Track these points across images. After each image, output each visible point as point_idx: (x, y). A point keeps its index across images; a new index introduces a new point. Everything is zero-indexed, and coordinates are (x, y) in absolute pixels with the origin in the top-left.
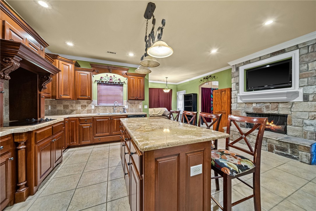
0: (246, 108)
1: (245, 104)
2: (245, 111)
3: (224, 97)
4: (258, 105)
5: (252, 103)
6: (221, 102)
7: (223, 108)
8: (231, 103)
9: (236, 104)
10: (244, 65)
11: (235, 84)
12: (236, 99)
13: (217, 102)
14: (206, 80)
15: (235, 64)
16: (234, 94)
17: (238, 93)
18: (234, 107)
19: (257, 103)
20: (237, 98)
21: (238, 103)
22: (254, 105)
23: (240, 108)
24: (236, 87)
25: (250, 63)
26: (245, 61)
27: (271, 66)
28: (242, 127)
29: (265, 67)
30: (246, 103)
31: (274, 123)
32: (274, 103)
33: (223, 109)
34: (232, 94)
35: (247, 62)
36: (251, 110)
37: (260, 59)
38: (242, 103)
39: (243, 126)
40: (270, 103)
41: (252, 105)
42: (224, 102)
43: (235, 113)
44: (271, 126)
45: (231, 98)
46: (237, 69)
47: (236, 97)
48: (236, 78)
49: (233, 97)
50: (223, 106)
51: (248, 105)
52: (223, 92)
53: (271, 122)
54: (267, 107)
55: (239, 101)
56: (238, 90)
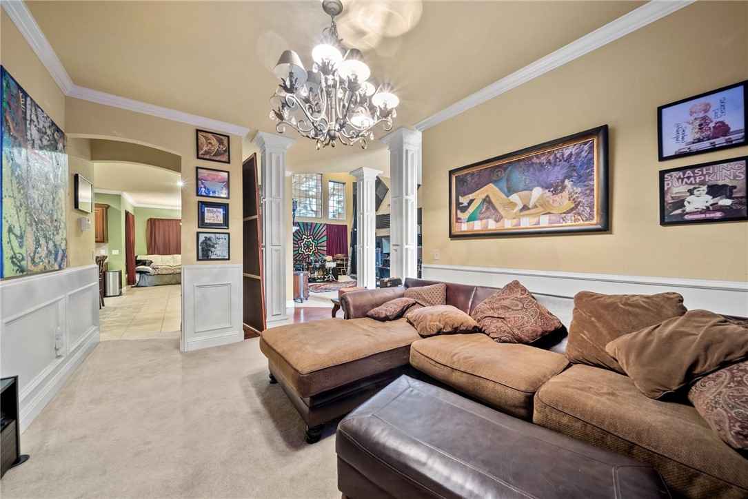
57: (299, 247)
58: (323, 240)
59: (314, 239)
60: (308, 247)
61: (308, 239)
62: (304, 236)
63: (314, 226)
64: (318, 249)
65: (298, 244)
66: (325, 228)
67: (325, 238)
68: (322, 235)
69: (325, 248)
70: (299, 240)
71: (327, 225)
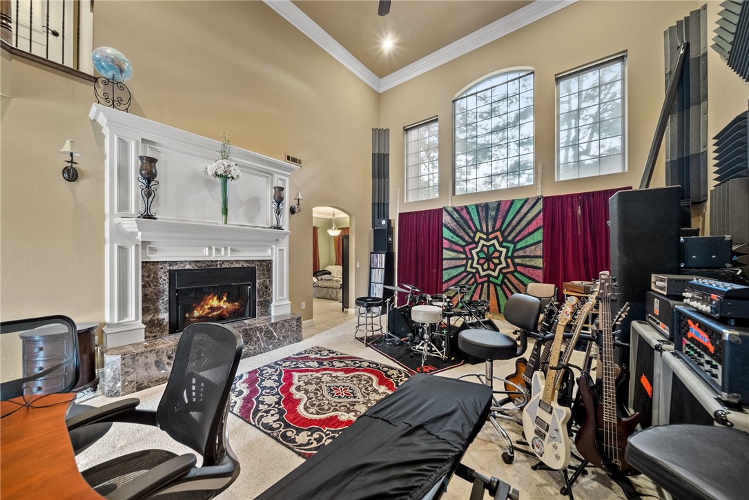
57: (467, 259)
58: (530, 240)
59: (505, 240)
60: (489, 258)
61: (488, 240)
62: (479, 235)
63: (503, 208)
64: (515, 265)
65: (465, 253)
66: (539, 206)
67: (539, 236)
68: (531, 229)
69: (539, 263)
70: (468, 244)
71: (546, 199)
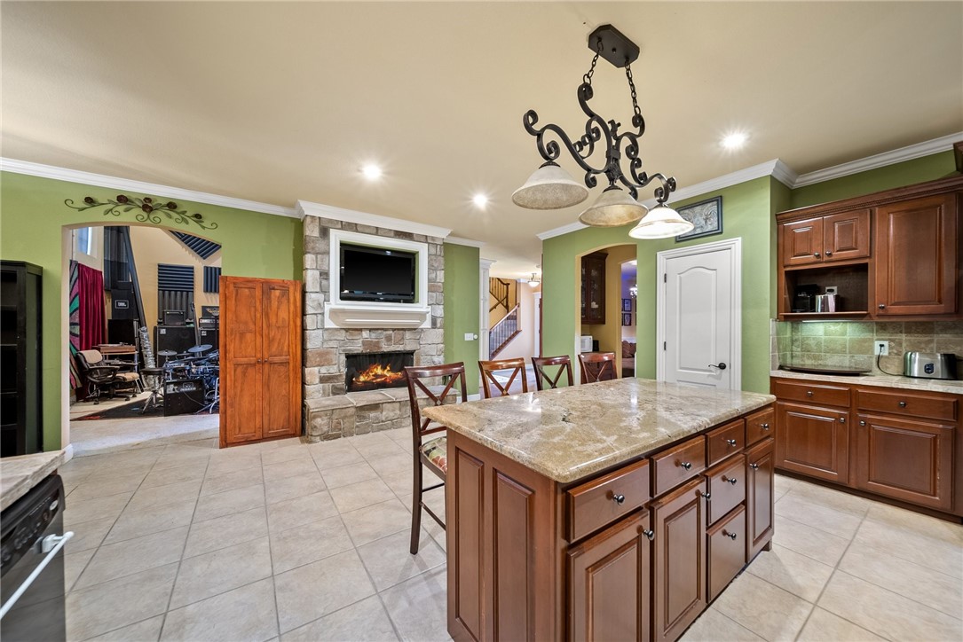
0: (346, 343)
1: (344, 332)
2: (344, 350)
3: (278, 308)
4: (373, 335)
5: (361, 330)
6: (269, 326)
7: (276, 345)
8: (304, 329)
9: (321, 331)
10: (342, 229)
11: (318, 273)
12: (320, 316)
13: (246, 323)
14: (140, 211)
15: (317, 215)
16: (316, 303)
17: (325, 301)
18: (314, 341)
19: (370, 330)
20: (323, 314)
21: (327, 329)
22: (365, 334)
23: (332, 344)
24: (321, 282)
25: (357, 231)
26: (345, 219)
27: (394, 255)
28: (338, 394)
29: (383, 254)
30: (347, 330)
31: (391, 370)
32: (398, 329)
33: (274, 349)
34: (308, 302)
35: (349, 224)
36: (357, 348)
37: (377, 231)
38: (336, 329)
39: (341, 389)
40: (394, 330)
41: (361, 334)
42: (280, 324)
43: (318, 359)
44: (386, 376)
45: (304, 314)
46: (324, 232)
47: (320, 312)
48: (319, 256)
49: (309, 310)
50: (273, 339)
51: (351, 335)
52: (274, 289)
53: (386, 368)
54: (389, 339)
55: (329, 324)
56: (325, 291)
